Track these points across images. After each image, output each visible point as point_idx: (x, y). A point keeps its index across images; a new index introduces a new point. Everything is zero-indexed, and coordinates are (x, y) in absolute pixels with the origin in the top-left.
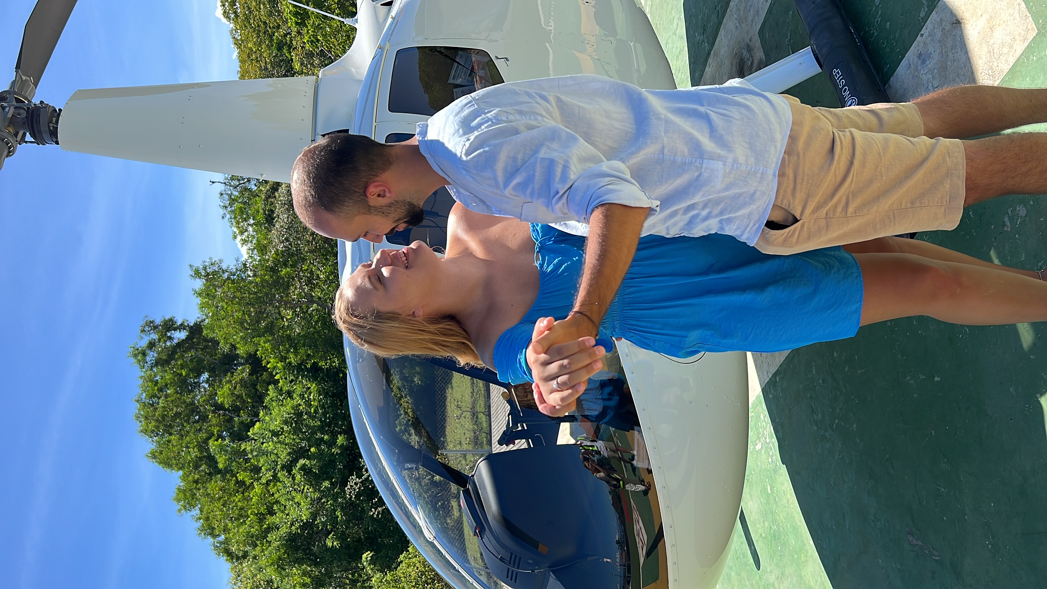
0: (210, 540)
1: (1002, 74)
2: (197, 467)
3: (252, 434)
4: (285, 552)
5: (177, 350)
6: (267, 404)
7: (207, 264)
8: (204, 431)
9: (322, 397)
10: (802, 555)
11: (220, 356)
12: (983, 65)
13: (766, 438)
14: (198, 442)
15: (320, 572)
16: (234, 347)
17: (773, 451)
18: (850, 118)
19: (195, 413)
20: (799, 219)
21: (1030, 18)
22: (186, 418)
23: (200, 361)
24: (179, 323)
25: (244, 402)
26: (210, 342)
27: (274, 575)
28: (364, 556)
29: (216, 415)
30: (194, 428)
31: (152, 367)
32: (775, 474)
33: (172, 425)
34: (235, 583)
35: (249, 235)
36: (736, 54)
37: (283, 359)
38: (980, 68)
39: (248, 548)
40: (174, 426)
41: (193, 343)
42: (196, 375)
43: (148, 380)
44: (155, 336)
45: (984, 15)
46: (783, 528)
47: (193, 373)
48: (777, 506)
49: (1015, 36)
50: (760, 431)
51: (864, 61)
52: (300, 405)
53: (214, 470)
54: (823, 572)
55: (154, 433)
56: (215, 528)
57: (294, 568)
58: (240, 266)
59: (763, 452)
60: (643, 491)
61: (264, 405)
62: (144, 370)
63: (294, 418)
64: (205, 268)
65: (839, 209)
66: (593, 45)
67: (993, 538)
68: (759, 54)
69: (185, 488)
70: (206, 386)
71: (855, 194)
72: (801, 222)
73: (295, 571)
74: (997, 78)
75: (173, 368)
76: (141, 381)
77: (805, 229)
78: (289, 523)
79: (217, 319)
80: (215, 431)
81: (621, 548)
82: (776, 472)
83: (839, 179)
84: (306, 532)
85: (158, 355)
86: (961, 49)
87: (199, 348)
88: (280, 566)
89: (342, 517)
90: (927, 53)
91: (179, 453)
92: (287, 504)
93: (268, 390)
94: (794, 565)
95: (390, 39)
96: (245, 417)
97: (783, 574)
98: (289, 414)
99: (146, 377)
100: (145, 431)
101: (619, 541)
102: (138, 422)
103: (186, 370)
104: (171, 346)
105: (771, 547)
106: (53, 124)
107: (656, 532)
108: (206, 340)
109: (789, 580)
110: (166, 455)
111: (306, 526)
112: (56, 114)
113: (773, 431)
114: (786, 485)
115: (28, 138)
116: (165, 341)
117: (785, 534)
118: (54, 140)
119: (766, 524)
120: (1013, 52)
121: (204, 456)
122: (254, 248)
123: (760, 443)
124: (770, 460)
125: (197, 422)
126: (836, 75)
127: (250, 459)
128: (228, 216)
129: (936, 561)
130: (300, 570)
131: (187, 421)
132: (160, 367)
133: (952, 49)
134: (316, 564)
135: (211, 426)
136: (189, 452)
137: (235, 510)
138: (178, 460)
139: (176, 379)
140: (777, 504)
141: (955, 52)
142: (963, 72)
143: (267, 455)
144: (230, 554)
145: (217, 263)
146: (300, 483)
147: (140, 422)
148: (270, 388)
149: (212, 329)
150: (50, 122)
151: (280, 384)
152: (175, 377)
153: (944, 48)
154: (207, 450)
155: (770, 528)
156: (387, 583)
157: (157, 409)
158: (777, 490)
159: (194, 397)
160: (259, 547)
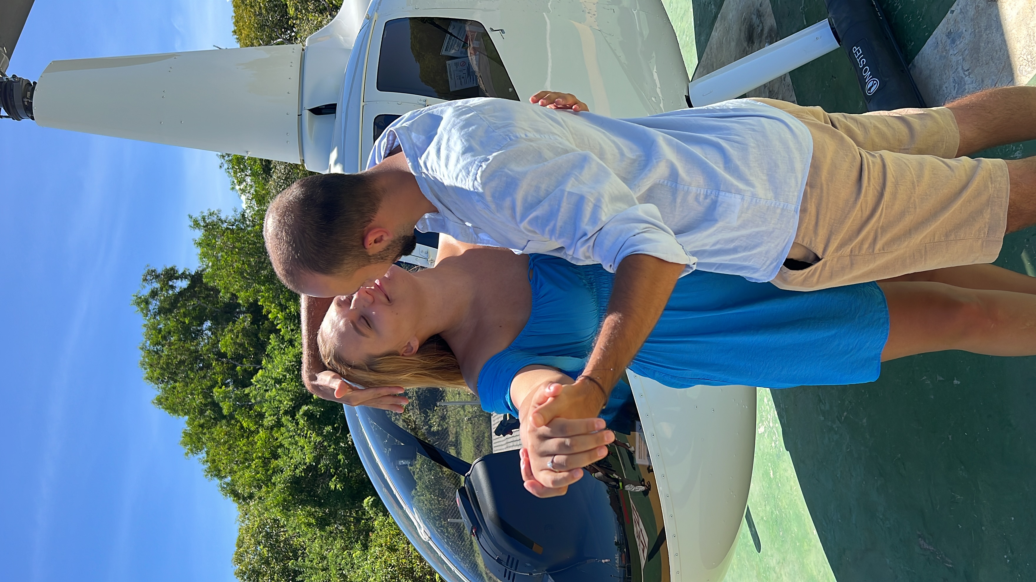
0: (217, 481)
2: (202, 412)
3: (255, 381)
4: (290, 494)
5: (179, 299)
6: (269, 353)
7: (206, 215)
8: (208, 378)
10: (805, 544)
11: (223, 304)
12: (1021, 49)
13: (769, 422)
14: (202, 389)
15: (324, 512)
16: (234, 297)
17: (777, 437)
18: (878, 128)
19: (199, 361)
20: (820, 257)
22: (190, 366)
23: (202, 310)
24: (180, 272)
25: (246, 350)
26: (212, 291)
27: (279, 516)
28: (366, 501)
29: (220, 363)
30: (198, 375)
31: (155, 315)
32: (779, 460)
33: (177, 373)
34: (243, 521)
35: (247, 184)
36: (745, 19)
37: (283, 308)
38: (1018, 53)
39: (254, 490)
40: (179, 373)
41: (195, 292)
42: (199, 323)
43: (152, 328)
44: (157, 285)
46: (786, 514)
47: (196, 321)
48: (779, 492)
50: (764, 414)
51: (887, 38)
53: (219, 416)
54: (826, 563)
55: (159, 380)
56: (222, 471)
57: (298, 509)
58: (239, 217)
59: (766, 436)
60: (643, 492)
61: (266, 353)
62: (147, 318)
63: (296, 366)
64: (204, 219)
65: (866, 246)
66: (595, 15)
67: (1012, 552)
68: (770, 21)
69: (191, 432)
70: (210, 333)
71: (884, 229)
72: (823, 260)
73: (300, 512)
74: (1035, 65)
75: (176, 316)
76: (145, 329)
77: (827, 268)
78: (293, 466)
79: (218, 269)
80: (219, 379)
81: (621, 550)
82: (780, 457)
83: (867, 212)
84: (310, 474)
85: (161, 303)
86: (997, 30)
87: (200, 297)
88: (286, 507)
89: (344, 461)
90: (957, 31)
91: (184, 399)
92: (291, 448)
93: (269, 339)
94: (797, 552)
95: (378, 9)
96: (247, 365)
97: (784, 560)
98: (290, 362)
99: (150, 325)
100: (151, 379)
101: (618, 542)
102: (143, 369)
103: (189, 318)
104: (173, 295)
105: (773, 532)
106: (28, 98)
107: (658, 534)
108: (207, 289)
109: (791, 566)
110: (172, 401)
111: (310, 468)
112: (30, 87)
113: (777, 416)
114: (789, 472)
116: (167, 290)
117: (787, 520)
118: (30, 115)
119: (768, 508)
121: (209, 403)
122: (252, 199)
123: (763, 427)
124: (773, 445)
125: (201, 369)
126: (856, 53)
127: (253, 405)
128: (226, 166)
129: (949, 568)
130: (305, 511)
131: (192, 369)
132: (163, 316)
133: (986, 30)
134: (320, 505)
135: (214, 374)
136: (194, 399)
137: (240, 454)
138: (184, 406)
139: (179, 326)
140: (779, 489)
141: (990, 33)
142: (998, 56)
143: (270, 402)
144: (236, 495)
145: (215, 214)
146: (304, 428)
147: (146, 369)
148: (271, 336)
149: (212, 277)
150: (25, 96)
151: (281, 333)
152: (178, 325)
153: (977, 27)
154: (212, 397)
155: (772, 512)
156: (390, 525)
157: (162, 356)
158: (780, 476)
159: (198, 344)
160: (264, 489)
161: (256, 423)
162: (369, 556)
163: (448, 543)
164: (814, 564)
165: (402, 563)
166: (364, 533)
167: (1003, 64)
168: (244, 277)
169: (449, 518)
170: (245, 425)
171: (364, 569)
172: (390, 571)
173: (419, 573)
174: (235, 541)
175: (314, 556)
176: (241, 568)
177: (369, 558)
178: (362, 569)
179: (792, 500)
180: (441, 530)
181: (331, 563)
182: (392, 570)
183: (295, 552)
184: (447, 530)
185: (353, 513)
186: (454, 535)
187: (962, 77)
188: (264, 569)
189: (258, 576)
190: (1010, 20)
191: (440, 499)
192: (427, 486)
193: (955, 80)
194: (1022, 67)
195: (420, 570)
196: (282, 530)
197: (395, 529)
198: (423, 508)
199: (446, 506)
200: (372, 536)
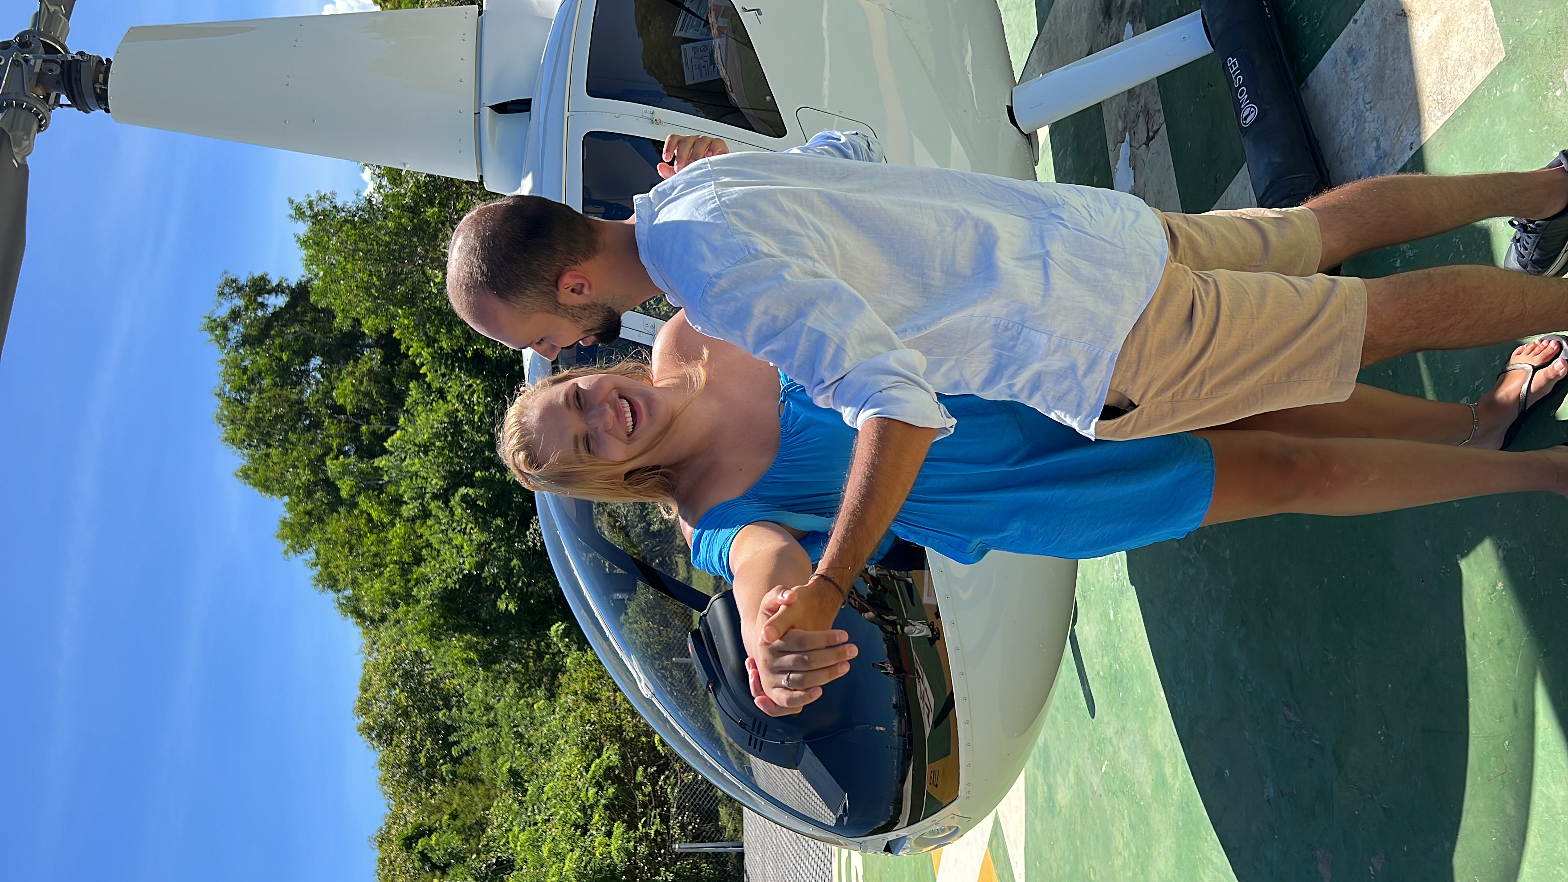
0: (331, 594)
1: (1454, 105)
2: (309, 494)
3: (390, 446)
4: (441, 616)
5: (273, 323)
6: (409, 408)
7: (313, 198)
8: (318, 444)
9: (489, 399)
10: (1150, 709)
11: (338, 334)
12: (1431, 86)
14: (310, 460)
15: (491, 644)
16: (357, 322)
17: (1120, 565)
19: (304, 417)
20: (1136, 404)
21: (1498, 33)
22: (291, 424)
23: (308, 341)
24: (274, 283)
25: (374, 403)
26: (322, 312)
27: (424, 647)
28: (554, 628)
29: (335, 422)
30: (302, 438)
31: (237, 347)
32: (1120, 596)
33: (271, 433)
34: (369, 652)
37: (430, 342)
38: (1428, 90)
39: (387, 609)
40: (274, 434)
41: (297, 313)
42: (303, 360)
43: (232, 365)
44: (240, 302)
45: (1439, 13)
46: (1127, 669)
47: (298, 357)
48: (1120, 639)
49: (1476, 53)
52: (458, 411)
53: (336, 502)
54: (1175, 736)
55: (244, 443)
56: (339, 580)
57: (454, 639)
58: (363, 203)
61: (405, 409)
62: (226, 351)
63: (450, 429)
64: (311, 204)
65: (1191, 390)
67: (1387, 728)
69: (292, 522)
70: (319, 376)
71: (1213, 371)
72: (1140, 407)
73: (455, 642)
74: (1447, 109)
75: (269, 349)
76: (222, 368)
77: (1144, 416)
78: (444, 575)
79: (332, 282)
80: (335, 444)
81: (900, 714)
82: (1123, 593)
84: (470, 587)
85: (247, 329)
86: (1405, 55)
87: (305, 321)
88: (435, 635)
89: (520, 570)
90: (1359, 49)
91: (282, 473)
92: (441, 548)
93: (408, 389)
94: (1139, 719)
96: (377, 425)
97: (1123, 728)
98: (441, 424)
99: (229, 360)
100: (231, 440)
101: (897, 704)
102: (220, 426)
103: (288, 353)
104: (264, 316)
105: (1110, 691)
106: (101, 84)
108: (315, 309)
109: (1131, 737)
110: (264, 474)
111: (468, 579)
112: (104, 67)
114: (1134, 613)
115: (64, 99)
116: (255, 310)
117: (1129, 677)
118: (103, 107)
119: (1106, 660)
120: (1471, 77)
121: (321, 480)
122: (383, 176)
124: (1115, 576)
125: (308, 429)
126: (1231, 66)
127: (385, 484)
129: (1316, 745)
130: (463, 641)
131: (294, 429)
132: (248, 348)
133: (1393, 53)
134: (485, 634)
135: (327, 437)
136: (298, 474)
137: (367, 558)
138: (283, 484)
139: (274, 364)
140: (1121, 635)
141: (1397, 58)
142: (1404, 90)
143: (411, 480)
144: (360, 615)
145: (328, 199)
146: (461, 519)
147: (224, 426)
148: (411, 385)
149: (324, 294)
150: (96, 81)
151: (427, 379)
152: (272, 362)
153: (1382, 47)
154: (324, 472)
155: (1111, 666)
156: (588, 664)
157: (247, 408)
158: (1122, 618)
159: (302, 392)
160: (403, 608)
161: (390, 512)
162: (558, 709)
163: (671, 694)
164: (1160, 735)
165: (606, 718)
166: (549, 674)
167: (1410, 102)
168: (370, 295)
169: (674, 656)
170: (374, 515)
171: (550, 726)
172: (589, 730)
173: (630, 734)
174: (358, 682)
175: (476, 705)
176: (367, 721)
177: (557, 709)
178: (547, 726)
179: (1136, 651)
180: (662, 673)
181: (501, 716)
182: (591, 729)
183: (446, 699)
184: (671, 673)
185: (532, 644)
186: (681, 681)
187: (1362, 111)
188: (401, 723)
189: (392, 733)
190: (1421, 45)
191: (662, 628)
192: (643, 610)
193: (1354, 114)
194: (1431, 109)
195: (631, 730)
196: (428, 666)
197: (596, 670)
198: (637, 641)
199: (670, 638)
200: (563, 679)
